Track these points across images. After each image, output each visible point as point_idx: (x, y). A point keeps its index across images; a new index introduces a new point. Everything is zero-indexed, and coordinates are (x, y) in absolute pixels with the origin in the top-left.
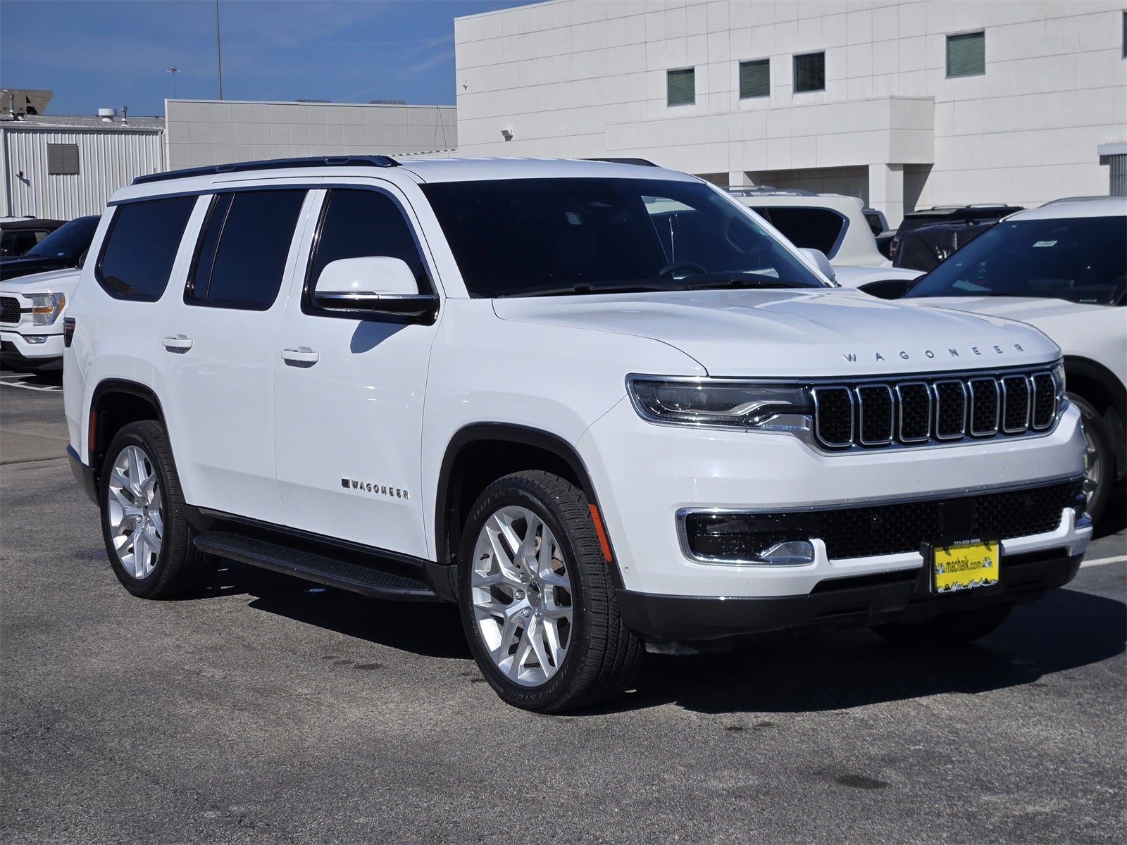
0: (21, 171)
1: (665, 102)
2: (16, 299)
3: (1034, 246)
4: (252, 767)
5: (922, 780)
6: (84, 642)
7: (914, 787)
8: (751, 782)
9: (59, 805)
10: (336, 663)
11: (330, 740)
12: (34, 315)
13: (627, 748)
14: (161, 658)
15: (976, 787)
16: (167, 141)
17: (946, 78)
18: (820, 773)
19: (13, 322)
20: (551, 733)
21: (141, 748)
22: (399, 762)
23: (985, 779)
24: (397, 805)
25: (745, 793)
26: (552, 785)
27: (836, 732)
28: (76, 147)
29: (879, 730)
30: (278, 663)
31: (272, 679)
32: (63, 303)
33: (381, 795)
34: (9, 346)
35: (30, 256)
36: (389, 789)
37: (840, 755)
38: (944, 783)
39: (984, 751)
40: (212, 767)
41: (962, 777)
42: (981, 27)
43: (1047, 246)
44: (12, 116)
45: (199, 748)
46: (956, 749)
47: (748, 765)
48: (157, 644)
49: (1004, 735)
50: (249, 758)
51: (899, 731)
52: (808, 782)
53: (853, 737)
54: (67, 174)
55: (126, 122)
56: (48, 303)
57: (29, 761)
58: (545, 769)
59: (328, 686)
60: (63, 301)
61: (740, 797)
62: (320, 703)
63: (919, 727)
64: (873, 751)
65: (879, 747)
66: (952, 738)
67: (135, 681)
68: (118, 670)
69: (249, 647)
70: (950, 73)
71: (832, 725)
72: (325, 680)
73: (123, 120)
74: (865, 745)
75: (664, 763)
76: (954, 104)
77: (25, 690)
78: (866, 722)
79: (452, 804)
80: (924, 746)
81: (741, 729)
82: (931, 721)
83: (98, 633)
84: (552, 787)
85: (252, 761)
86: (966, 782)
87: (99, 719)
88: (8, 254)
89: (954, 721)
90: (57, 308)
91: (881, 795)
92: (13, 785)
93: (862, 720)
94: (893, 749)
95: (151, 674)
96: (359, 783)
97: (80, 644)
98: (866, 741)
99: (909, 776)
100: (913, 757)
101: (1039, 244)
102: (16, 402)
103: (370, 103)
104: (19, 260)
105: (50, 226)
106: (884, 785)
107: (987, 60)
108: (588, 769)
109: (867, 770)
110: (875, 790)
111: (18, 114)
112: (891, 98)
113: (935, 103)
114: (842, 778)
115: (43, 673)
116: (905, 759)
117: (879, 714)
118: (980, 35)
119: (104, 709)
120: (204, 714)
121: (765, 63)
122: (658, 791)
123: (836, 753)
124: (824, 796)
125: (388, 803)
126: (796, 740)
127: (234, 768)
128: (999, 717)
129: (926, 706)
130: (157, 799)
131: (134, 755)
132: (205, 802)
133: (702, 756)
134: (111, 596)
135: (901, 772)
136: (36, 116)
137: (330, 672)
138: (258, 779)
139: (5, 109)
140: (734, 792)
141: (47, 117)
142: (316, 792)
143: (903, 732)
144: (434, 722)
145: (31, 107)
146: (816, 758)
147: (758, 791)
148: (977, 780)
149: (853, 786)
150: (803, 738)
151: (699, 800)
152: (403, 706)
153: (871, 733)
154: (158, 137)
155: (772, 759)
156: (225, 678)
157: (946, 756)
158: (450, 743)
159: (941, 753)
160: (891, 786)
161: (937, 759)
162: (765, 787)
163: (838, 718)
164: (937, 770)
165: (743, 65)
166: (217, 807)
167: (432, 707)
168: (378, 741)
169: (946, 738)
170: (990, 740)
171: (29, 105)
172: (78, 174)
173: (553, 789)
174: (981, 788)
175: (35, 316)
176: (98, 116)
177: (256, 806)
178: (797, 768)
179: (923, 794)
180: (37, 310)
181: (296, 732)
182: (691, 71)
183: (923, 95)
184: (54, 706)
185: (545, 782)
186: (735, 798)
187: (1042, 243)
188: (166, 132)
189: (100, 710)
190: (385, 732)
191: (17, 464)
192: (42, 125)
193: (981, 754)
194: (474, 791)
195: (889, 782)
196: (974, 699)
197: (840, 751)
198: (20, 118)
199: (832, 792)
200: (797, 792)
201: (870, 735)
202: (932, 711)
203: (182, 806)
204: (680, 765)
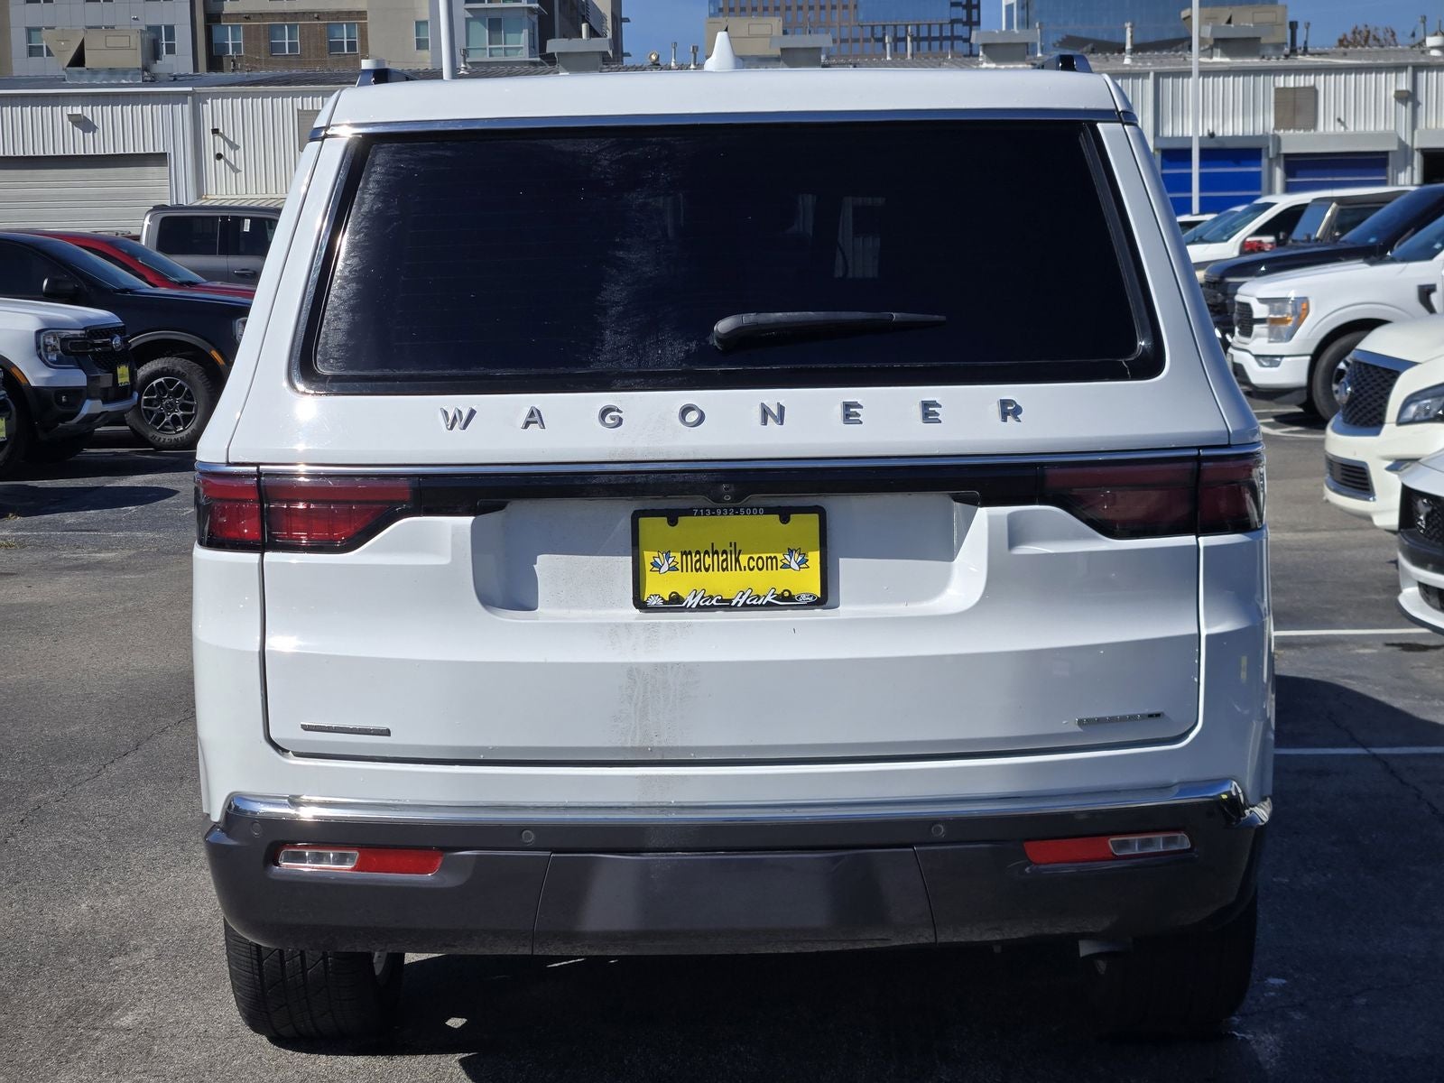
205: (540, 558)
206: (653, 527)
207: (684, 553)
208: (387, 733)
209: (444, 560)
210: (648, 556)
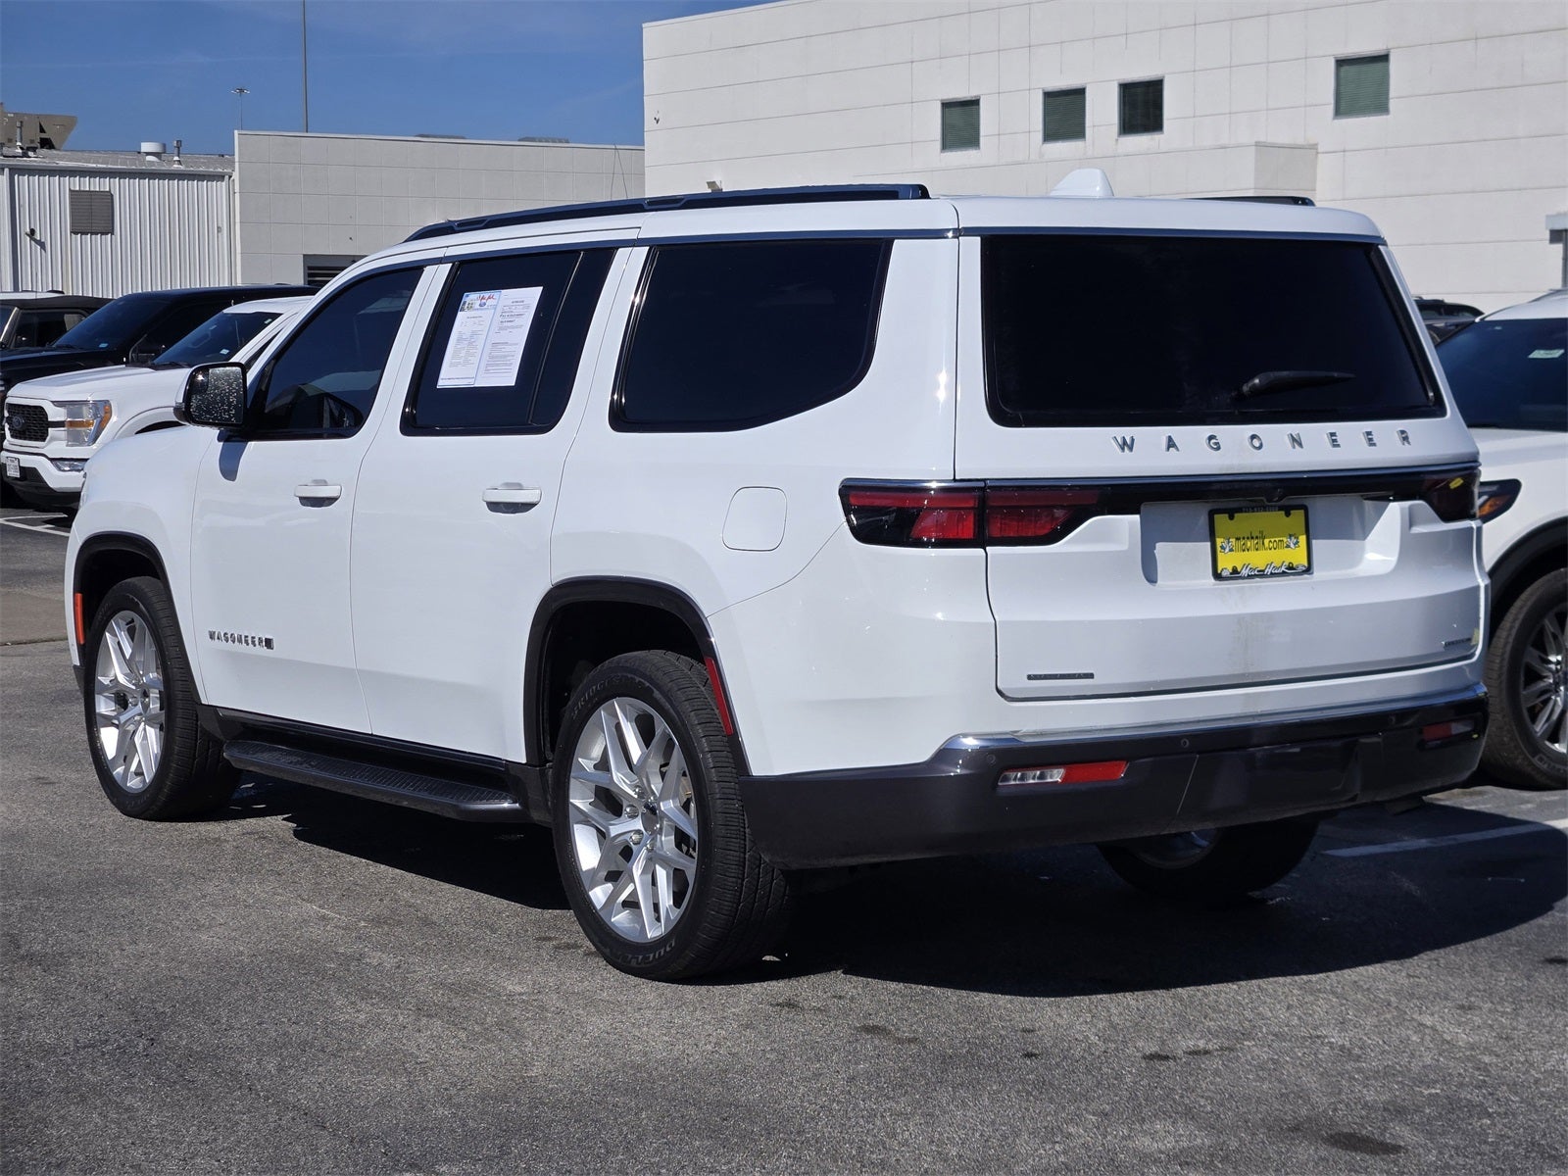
0: (32, 227)
1: (938, 145)
2: (42, 408)
3: (1531, 356)
4: (459, 1106)
5: (1452, 1143)
6: (186, 908)
7: (1440, 1153)
8: (1199, 1141)
9: (184, 1160)
10: (557, 948)
11: (567, 1065)
12: (68, 431)
13: (1004, 1084)
14: (302, 935)
15: (1534, 1155)
16: (237, 189)
17: (1334, 119)
18: (1296, 1129)
19: (36, 440)
20: (890, 1060)
21: (292, 1072)
22: (674, 1099)
23: (1543, 1142)
24: (683, 1167)
25: (1193, 1157)
26: (907, 1141)
27: (1308, 1065)
28: (109, 196)
29: (1371, 1064)
30: (473, 946)
31: (468, 970)
32: (108, 415)
33: (657, 1151)
34: (30, 474)
35: (59, 347)
36: (666, 1143)
37: (1322, 1101)
38: (1485, 1148)
39: (1532, 1098)
40: (400, 1103)
41: (1509, 1138)
42: (1385, 47)
43: (1549, 356)
44: (20, 151)
45: (377, 1074)
46: (1490, 1094)
47: (1189, 1114)
48: (293, 914)
49: (1556, 1074)
50: (453, 1091)
51: (1401, 1066)
52: (1282, 1141)
53: (1334, 1073)
54: (97, 234)
55: (179, 162)
56: (87, 414)
57: (130, 1090)
58: (891, 1115)
59: (551, 981)
60: (108, 413)
61: (1187, 1163)
62: (543, 1008)
63: (1428, 1061)
64: (1370, 1096)
65: (1376, 1089)
66: (1481, 1078)
67: (268, 970)
68: (241, 953)
69: (426, 922)
70: (1339, 112)
71: (1300, 1054)
72: (544, 972)
73: (176, 158)
74: (1354, 1085)
75: (1064, 1108)
76: (1344, 156)
77: (111, 981)
78: (1348, 1050)
79: (764, 1168)
80: (1442, 1090)
81: (1167, 1058)
82: (1444, 1051)
83: (204, 896)
84: (905, 1143)
85: (457, 1095)
86: (1517, 1147)
87: (224, 1026)
88: (26, 344)
89: (1478, 1052)
90: (101, 422)
91: (1396, 1165)
92: (113, 1126)
93: (1342, 1048)
94: (1397, 1093)
95: (291, 959)
96: (621, 1132)
97: (180, 911)
98: (1354, 1078)
99: (1431, 1135)
100: (1429, 1105)
101: (1538, 354)
102: (42, 554)
103: (519, 140)
104: (44, 353)
105: (87, 305)
106: (1396, 1149)
107: (1392, 93)
108: (954, 1116)
109: (1367, 1126)
110: (1385, 1156)
111: (29, 149)
112: (1258, 144)
113: (1318, 153)
114: (1332, 1136)
115: (134, 955)
116: (1418, 1110)
117: (1365, 1038)
118: (1384, 58)
119: (230, 1011)
120: (377, 1022)
121: (1080, 93)
122: (1065, 1152)
123: (1314, 1098)
124: (1311, 1164)
125: (668, 1164)
126: (1251, 1077)
127: (434, 1105)
128: (1542, 1046)
129: (1432, 1028)
130: (327, 1152)
131: (284, 1084)
132: (397, 1158)
133: (1117, 1098)
134: (216, 840)
135: (1417, 1129)
136: (54, 152)
137: (550, 960)
138: (471, 1123)
139: (10, 140)
140: (1176, 1156)
141: (69, 153)
142: (560, 1145)
143: (1406, 1066)
144: (714, 1041)
145: (47, 139)
146: (1288, 1107)
147: (1212, 1155)
148: (1533, 1145)
149: (1351, 1151)
150: (1261, 1073)
151: (1127, 1167)
152: (665, 1014)
153: (1359, 1068)
154: (224, 183)
155: (1222, 1105)
156: (399, 967)
157: (1477, 1105)
158: (744, 1072)
159: (1470, 1101)
160: (1407, 1150)
161: (1466, 1109)
162: (1222, 1150)
163: (1307, 1043)
164: (1470, 1127)
165: (1048, 95)
166: (416, 1165)
167: (708, 1018)
168: (638, 1068)
169: (1472, 1077)
170: (1537, 1081)
171: (44, 136)
172: (112, 234)
173: (908, 1146)
174: (1542, 1156)
175: (69, 433)
176: (139, 153)
177: (475, 1165)
178: (1263, 1120)
179: (1457, 1164)
180: (72, 424)
181: (515, 1052)
182: (974, 103)
183: (1300, 141)
184: (157, 1005)
185: (894, 1135)
186: (1180, 1166)
187: (1542, 352)
188: (236, 176)
189: (224, 1013)
190: (646, 1054)
191: (52, 643)
192: (62, 164)
193: (1530, 1103)
194: (793, 1148)
195: (1402, 1144)
196: (1500, 1019)
197: (1320, 1095)
198: (31, 154)
199: (1322, 1159)
200: (1270, 1158)
201: (1360, 1070)
202: (1442, 1036)
203: (366, 1164)
204: (1089, 1113)
205: (1158, 545)
206: (1221, 520)
207: (1238, 539)
208: (1090, 676)
209: (1125, 547)
210: (1219, 541)
